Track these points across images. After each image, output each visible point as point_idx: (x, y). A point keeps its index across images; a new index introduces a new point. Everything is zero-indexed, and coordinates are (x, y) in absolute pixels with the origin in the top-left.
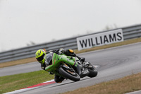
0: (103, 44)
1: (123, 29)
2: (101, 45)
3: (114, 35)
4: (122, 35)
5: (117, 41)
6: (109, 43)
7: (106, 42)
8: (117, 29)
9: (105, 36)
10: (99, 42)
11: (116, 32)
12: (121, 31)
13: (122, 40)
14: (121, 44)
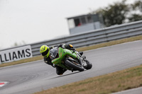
0: (12, 60)
1: (32, 45)
2: (10, 61)
3: (23, 51)
4: (30, 52)
5: (26, 57)
6: (18, 59)
7: (15, 59)
8: (26, 45)
9: (14, 53)
10: (8, 58)
11: (25, 48)
12: (29, 47)
13: (31, 56)
14: (30, 60)
